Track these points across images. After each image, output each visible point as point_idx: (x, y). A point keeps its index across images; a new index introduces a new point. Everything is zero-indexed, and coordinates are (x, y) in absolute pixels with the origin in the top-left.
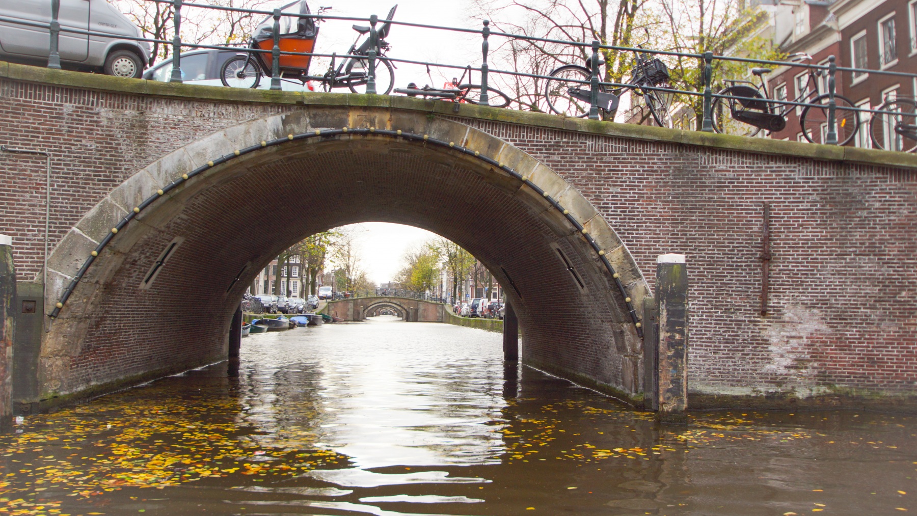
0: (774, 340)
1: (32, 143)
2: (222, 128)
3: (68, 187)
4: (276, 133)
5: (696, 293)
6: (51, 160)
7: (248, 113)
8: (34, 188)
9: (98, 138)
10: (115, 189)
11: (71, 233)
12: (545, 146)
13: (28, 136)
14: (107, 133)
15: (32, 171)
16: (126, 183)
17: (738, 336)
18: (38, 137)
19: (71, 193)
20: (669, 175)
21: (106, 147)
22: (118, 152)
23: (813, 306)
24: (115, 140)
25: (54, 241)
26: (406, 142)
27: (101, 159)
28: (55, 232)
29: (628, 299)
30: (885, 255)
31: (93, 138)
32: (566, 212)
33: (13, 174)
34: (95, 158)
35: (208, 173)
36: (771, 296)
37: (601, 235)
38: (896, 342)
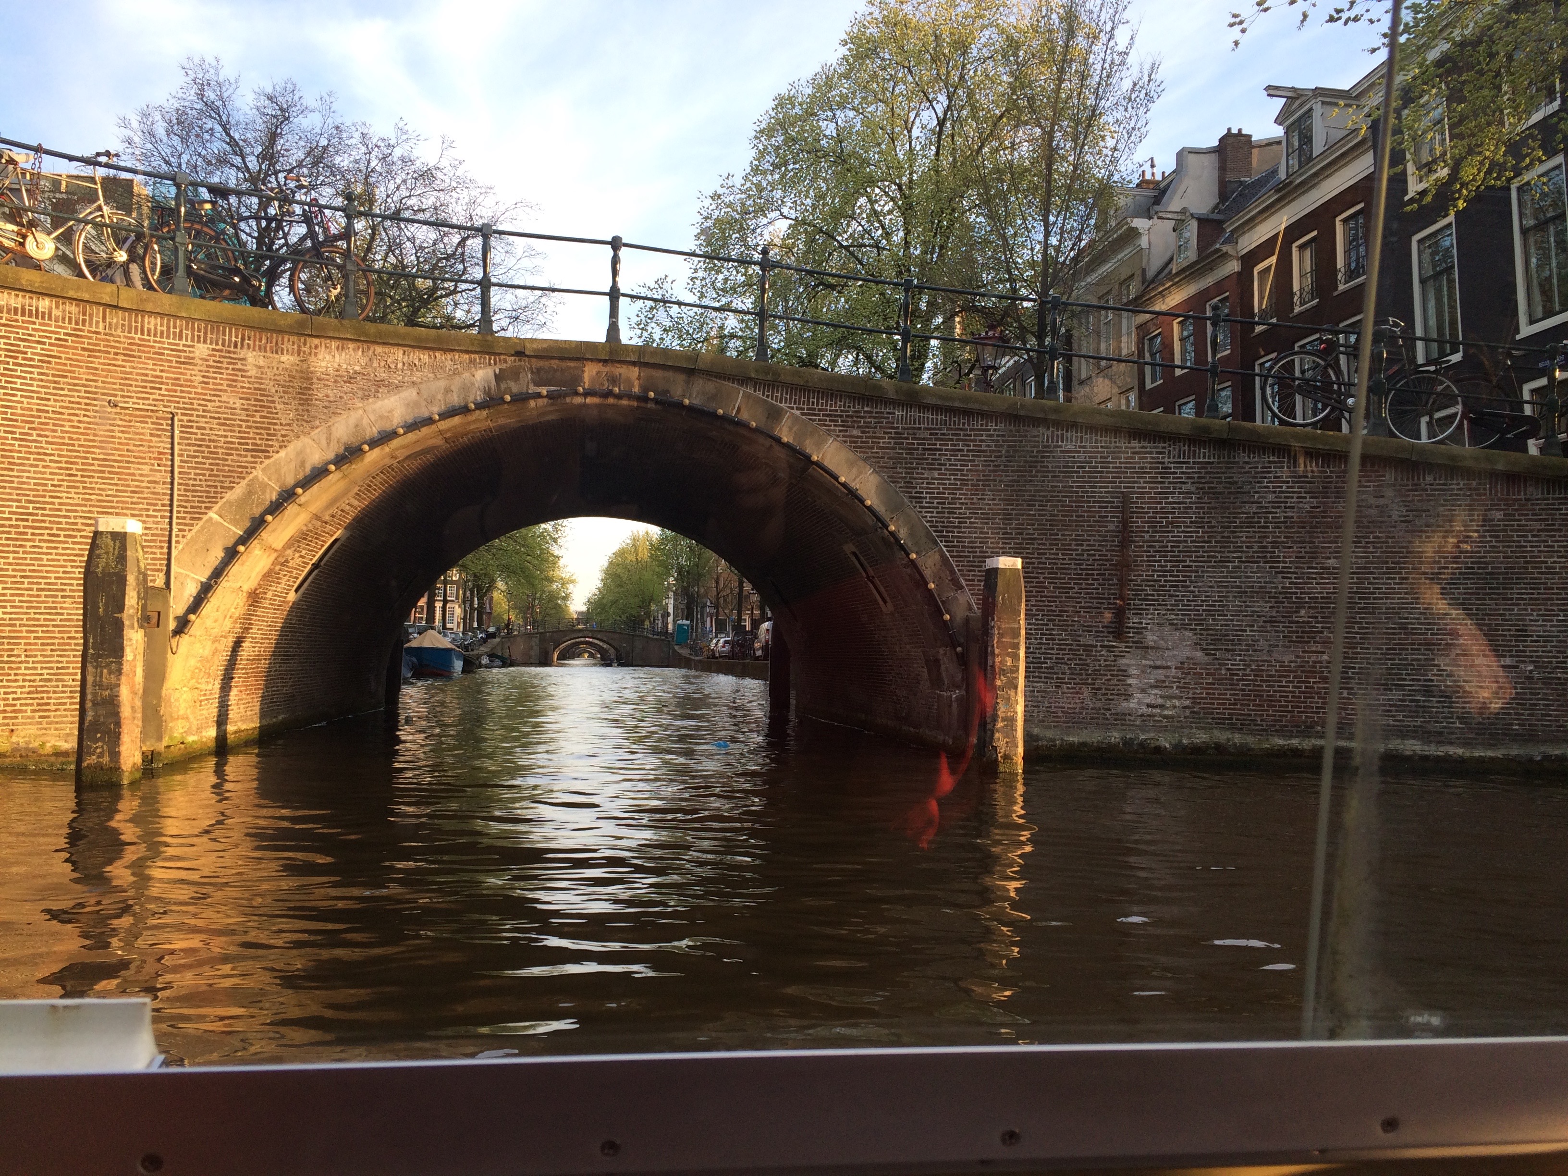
0: (1134, 671)
1: (151, 397)
2: (414, 383)
3: (203, 457)
4: (487, 392)
5: (1034, 609)
6: (180, 420)
8: (155, 458)
9: (243, 393)
10: (267, 462)
11: (207, 521)
12: (841, 416)
13: (145, 387)
14: (257, 386)
15: (151, 435)
16: (282, 453)
17: (1087, 665)
18: (160, 389)
19: (207, 466)
20: (1000, 456)
21: (255, 406)
22: (272, 413)
23: (1184, 627)
24: (267, 396)
25: (184, 531)
26: (659, 407)
27: (248, 421)
28: (184, 518)
29: (946, 617)
30: (1279, 562)
31: (238, 392)
32: (868, 503)
33: (126, 438)
34: (241, 420)
35: (395, 443)
36: (1129, 614)
37: (912, 534)
38: (1292, 675)
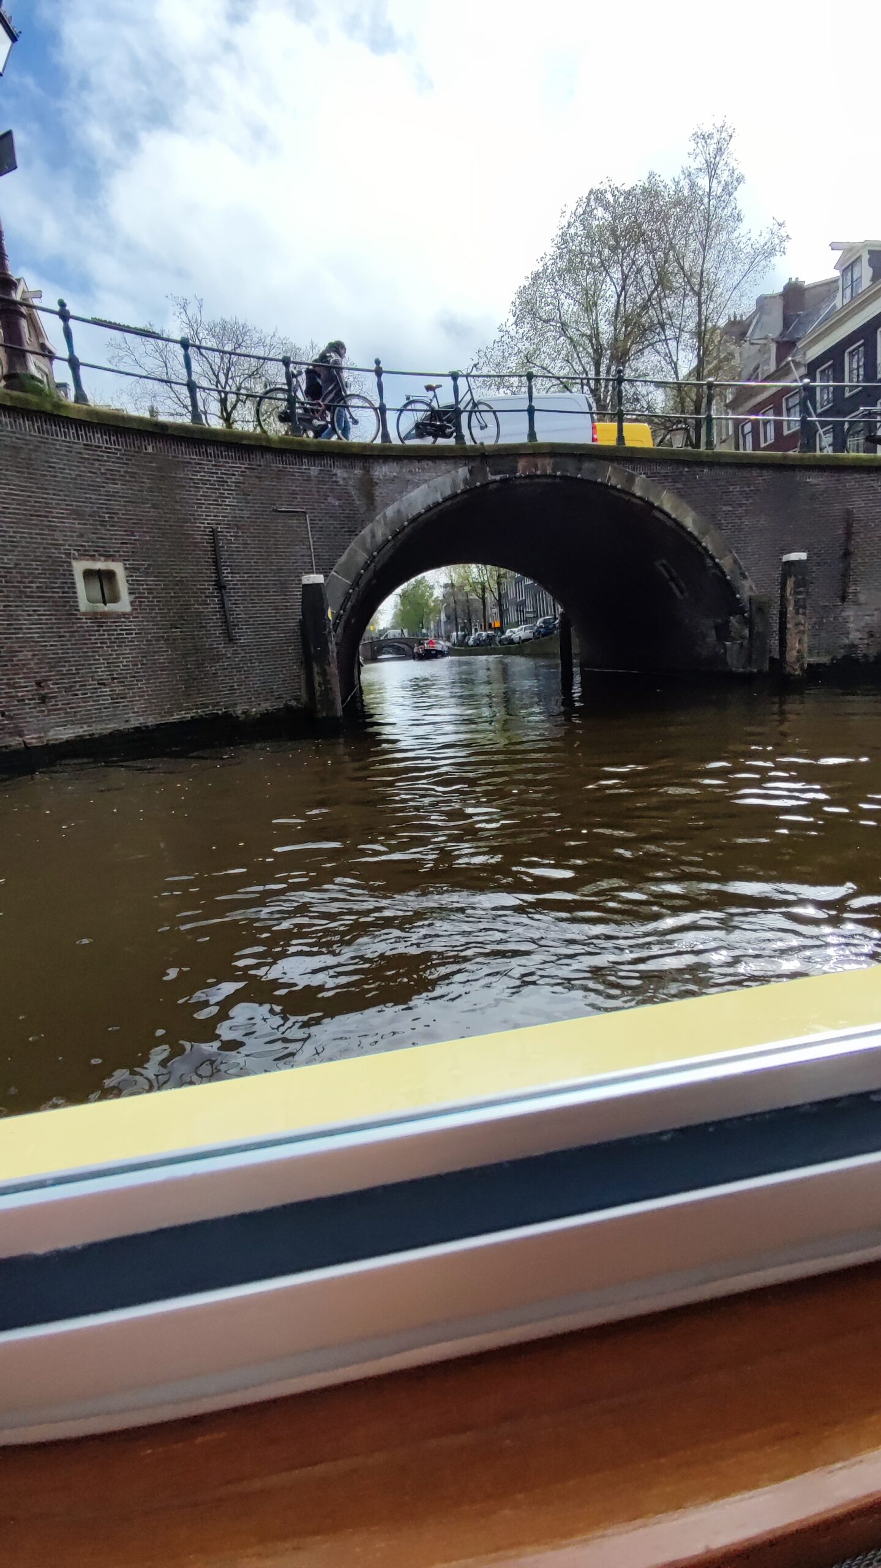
0: (852, 619)
1: (294, 503)
2: (426, 481)
3: (324, 538)
4: (465, 481)
6: (309, 517)
7: (443, 466)
8: (301, 541)
9: (339, 496)
10: (357, 538)
11: (332, 577)
12: (671, 476)
13: (290, 498)
14: (345, 491)
15: (297, 527)
16: (363, 532)
18: (297, 498)
20: (771, 492)
21: (346, 503)
22: (354, 507)
24: (351, 496)
26: (564, 481)
27: (343, 513)
29: (738, 596)
31: (336, 496)
32: (689, 529)
33: (285, 530)
34: (340, 513)
35: (420, 520)
36: (851, 584)
37: (716, 547)
